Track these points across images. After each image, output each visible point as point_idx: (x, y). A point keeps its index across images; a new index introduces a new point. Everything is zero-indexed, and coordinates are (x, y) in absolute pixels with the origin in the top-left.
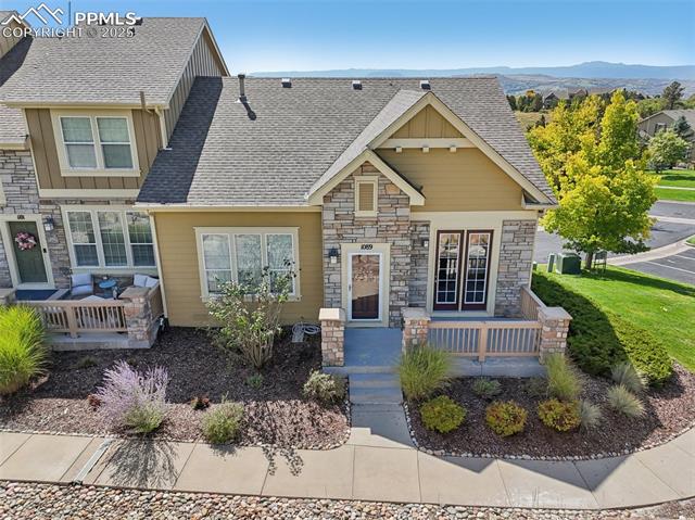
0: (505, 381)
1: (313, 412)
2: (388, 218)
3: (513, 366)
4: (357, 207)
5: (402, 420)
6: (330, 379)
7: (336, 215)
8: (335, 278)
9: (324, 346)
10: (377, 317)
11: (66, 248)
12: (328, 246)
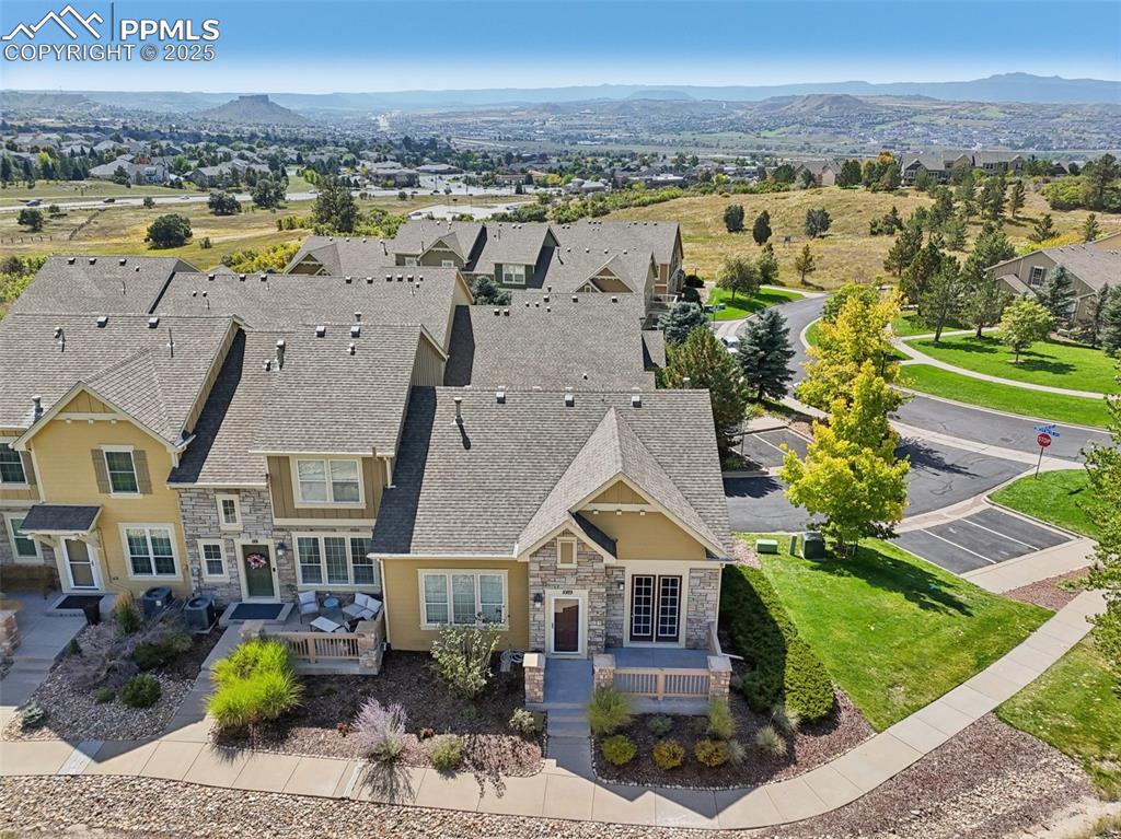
0: (677, 719)
1: (514, 744)
2: (585, 570)
3: (686, 706)
4: (559, 561)
5: (587, 753)
6: (531, 716)
7: (541, 567)
8: (539, 617)
9: (527, 687)
10: (576, 650)
11: (293, 568)
12: (533, 591)
